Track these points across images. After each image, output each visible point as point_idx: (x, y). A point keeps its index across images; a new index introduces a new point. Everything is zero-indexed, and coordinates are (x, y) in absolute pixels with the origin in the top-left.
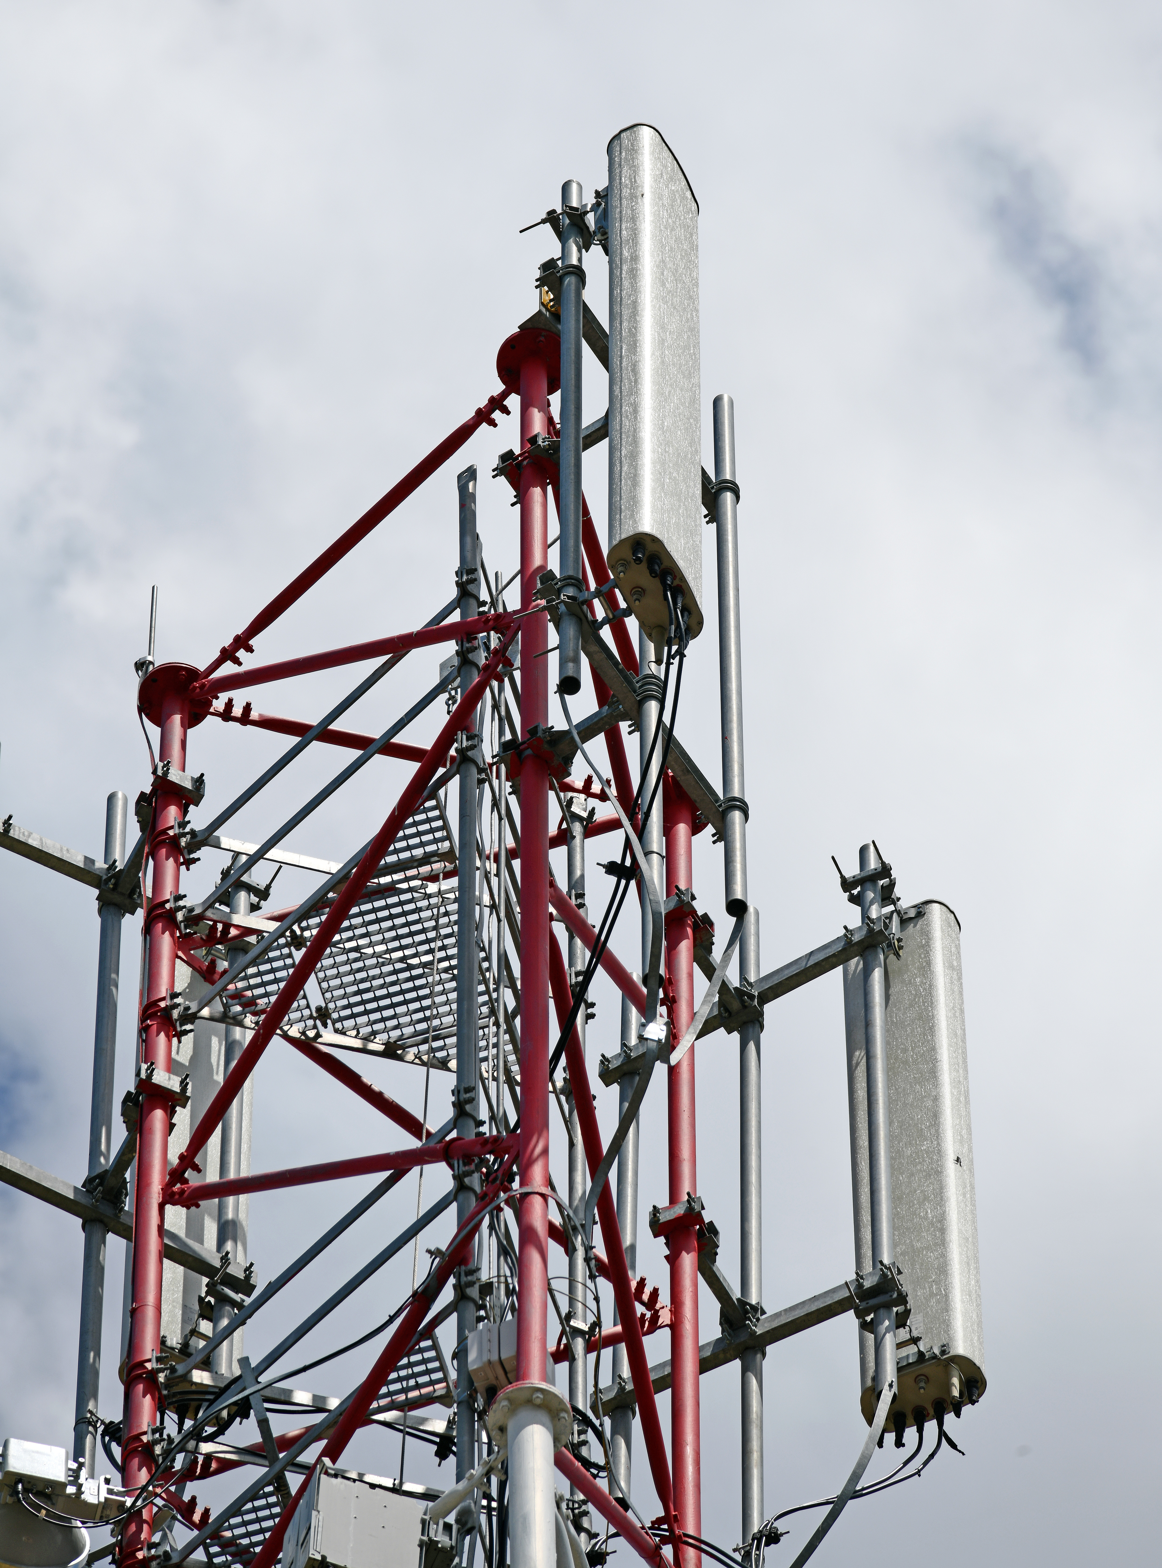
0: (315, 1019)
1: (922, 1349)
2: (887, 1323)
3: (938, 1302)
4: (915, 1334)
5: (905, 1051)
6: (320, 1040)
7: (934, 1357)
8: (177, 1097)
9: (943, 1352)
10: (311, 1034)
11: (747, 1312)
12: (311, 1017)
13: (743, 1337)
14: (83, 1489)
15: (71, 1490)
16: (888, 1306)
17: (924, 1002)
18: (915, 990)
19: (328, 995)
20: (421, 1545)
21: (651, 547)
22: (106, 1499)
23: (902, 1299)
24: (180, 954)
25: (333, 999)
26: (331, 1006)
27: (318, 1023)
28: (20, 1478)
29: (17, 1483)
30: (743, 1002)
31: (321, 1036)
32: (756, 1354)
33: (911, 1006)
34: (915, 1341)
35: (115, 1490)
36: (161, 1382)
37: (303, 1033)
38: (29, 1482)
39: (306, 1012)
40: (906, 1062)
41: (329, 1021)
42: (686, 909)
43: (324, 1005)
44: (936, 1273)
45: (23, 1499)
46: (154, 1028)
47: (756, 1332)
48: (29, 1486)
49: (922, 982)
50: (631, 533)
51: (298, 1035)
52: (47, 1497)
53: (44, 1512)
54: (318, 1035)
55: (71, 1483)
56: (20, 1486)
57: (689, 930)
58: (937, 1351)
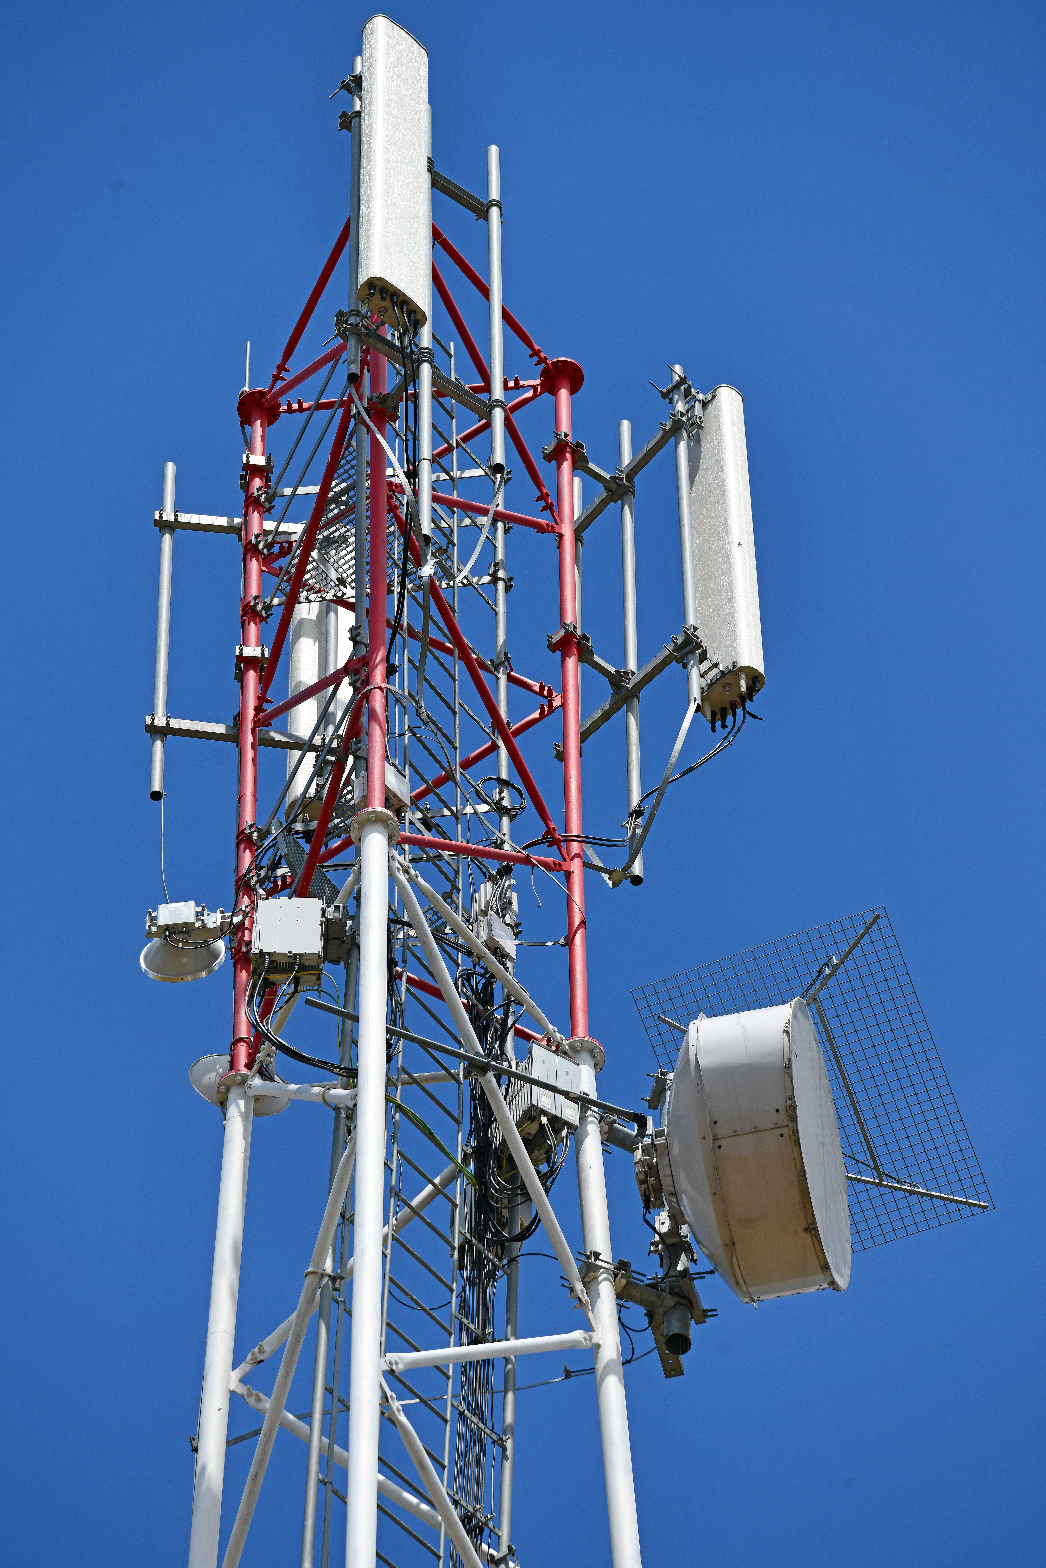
0: (338, 586)
1: (721, 669)
2: (692, 662)
3: (731, 636)
4: (715, 662)
5: (710, 484)
6: (345, 597)
7: (730, 671)
8: (260, 659)
9: (734, 667)
10: (340, 594)
11: (622, 677)
12: (336, 585)
13: (623, 692)
14: (205, 922)
15: (198, 924)
16: (693, 651)
17: (718, 452)
18: (714, 445)
19: (340, 570)
20: (321, 925)
21: (379, 283)
22: (221, 923)
23: (699, 645)
24: (264, 568)
25: (345, 571)
26: (345, 575)
27: (341, 587)
28: (167, 928)
29: (165, 931)
30: (617, 484)
31: (345, 594)
32: (633, 699)
33: (712, 455)
34: (716, 665)
35: (226, 916)
36: (255, 839)
37: (335, 595)
38: (173, 928)
39: (332, 584)
40: (710, 491)
41: (346, 584)
42: (563, 443)
43: (340, 577)
44: (729, 618)
45: (170, 939)
46: (247, 620)
47: (629, 687)
48: (172, 930)
49: (717, 439)
50: (366, 280)
51: (332, 598)
52: (187, 932)
53: (180, 944)
54: (344, 594)
55: (198, 920)
56: (167, 932)
57: (568, 455)
58: (731, 667)
